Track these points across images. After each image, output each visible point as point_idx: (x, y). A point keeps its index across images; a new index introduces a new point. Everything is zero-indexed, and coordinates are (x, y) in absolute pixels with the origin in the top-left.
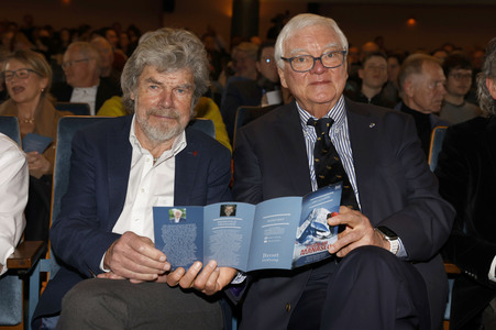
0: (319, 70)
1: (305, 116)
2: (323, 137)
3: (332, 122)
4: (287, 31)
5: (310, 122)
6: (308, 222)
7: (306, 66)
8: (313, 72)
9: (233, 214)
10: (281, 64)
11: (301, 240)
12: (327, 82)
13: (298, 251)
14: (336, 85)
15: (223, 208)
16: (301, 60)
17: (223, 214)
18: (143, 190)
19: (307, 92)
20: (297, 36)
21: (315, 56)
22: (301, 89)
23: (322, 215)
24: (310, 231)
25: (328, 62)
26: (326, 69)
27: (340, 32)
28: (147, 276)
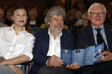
0: (98, 16)
1: (94, 27)
2: (99, 32)
3: (101, 29)
4: (92, 6)
5: (96, 29)
6: (97, 52)
7: (95, 15)
8: (97, 17)
9: (79, 52)
10: (89, 14)
11: (95, 57)
12: (100, 20)
13: (95, 60)
14: (102, 21)
15: (77, 51)
16: (94, 14)
17: (77, 52)
18: (53, 46)
19: (94, 22)
20: (94, 8)
21: (98, 13)
22: (93, 21)
23: (100, 50)
24: (97, 55)
25: (100, 15)
26: (100, 17)
27: (105, 8)
28: (58, 65)
